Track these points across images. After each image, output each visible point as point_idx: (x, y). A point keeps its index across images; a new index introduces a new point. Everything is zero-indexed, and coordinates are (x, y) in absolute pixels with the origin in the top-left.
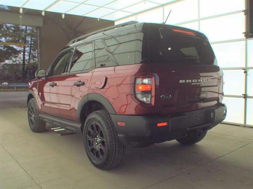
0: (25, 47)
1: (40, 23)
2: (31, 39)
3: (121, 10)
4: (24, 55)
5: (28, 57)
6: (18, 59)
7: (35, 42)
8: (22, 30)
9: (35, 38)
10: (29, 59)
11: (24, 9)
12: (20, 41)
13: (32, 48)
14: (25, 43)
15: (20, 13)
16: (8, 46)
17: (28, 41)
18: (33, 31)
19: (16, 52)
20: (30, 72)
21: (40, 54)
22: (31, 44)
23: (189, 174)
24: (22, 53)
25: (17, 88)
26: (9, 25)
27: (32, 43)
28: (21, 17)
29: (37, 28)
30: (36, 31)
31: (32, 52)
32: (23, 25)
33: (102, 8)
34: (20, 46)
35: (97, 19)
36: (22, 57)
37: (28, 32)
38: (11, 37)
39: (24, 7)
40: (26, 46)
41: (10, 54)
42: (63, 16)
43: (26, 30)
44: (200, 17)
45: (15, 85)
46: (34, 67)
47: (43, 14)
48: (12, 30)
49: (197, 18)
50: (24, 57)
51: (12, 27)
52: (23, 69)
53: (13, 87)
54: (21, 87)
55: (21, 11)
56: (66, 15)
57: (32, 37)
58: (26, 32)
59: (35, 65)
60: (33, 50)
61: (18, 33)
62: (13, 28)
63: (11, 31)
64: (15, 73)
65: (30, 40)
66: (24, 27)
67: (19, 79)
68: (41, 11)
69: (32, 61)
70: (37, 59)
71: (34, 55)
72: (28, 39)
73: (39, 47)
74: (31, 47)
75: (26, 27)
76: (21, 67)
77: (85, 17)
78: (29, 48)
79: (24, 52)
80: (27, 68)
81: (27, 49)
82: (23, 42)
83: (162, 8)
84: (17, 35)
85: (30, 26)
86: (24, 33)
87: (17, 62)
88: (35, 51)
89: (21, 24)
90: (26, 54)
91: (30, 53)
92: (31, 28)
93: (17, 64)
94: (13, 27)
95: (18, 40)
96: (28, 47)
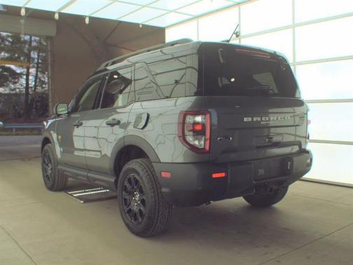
0: (28, 69)
1: (52, 31)
2: (38, 56)
3: (175, 11)
4: (27, 80)
5: (33, 83)
6: (18, 85)
7: (45, 60)
8: (25, 42)
9: (44, 55)
10: (35, 86)
11: (27, 10)
12: (22, 58)
13: (40, 69)
14: (29, 61)
15: (20, 15)
16: (4, 67)
17: (33, 59)
18: (41, 43)
19: (15, 76)
20: (36, 106)
21: (52, 78)
22: (38, 63)
23: (278, 262)
24: (25, 77)
25: (17, 130)
26: (5, 34)
27: (40, 61)
28: (22, 21)
29: (48, 38)
30: (45, 44)
31: (40, 75)
32: (25, 34)
33: (146, 8)
34: (22, 66)
35: (139, 24)
36: (25, 82)
37: (34, 44)
38: (7, 51)
39: (27, 6)
40: (31, 65)
41: (6, 79)
42: (87, 21)
43: (31, 42)
44: (296, 23)
45: (14, 126)
46: (43, 98)
47: (57, 16)
48: (9, 41)
49: (290, 23)
50: (27, 84)
51: (9, 36)
52: (26, 100)
53: (11, 129)
54: (23, 129)
55: (23, 12)
56: (91, 18)
57: (38, 53)
58: (30, 45)
59: (44, 96)
60: (40, 71)
61: (18, 46)
62: (10, 39)
63: (7, 43)
64: (14, 107)
65: (36, 56)
66: (27, 38)
67: (20, 117)
68: (54, 13)
69: (39, 89)
70: (47, 86)
71: (43, 79)
72: (34, 55)
73: (50, 68)
74: (37, 68)
75: (31, 38)
76: (23, 99)
77: (121, 22)
78: (35, 69)
79: (28, 75)
80: (33, 100)
81: (33, 71)
82: (27, 59)
83: (236, 9)
84: (17, 49)
85: (36, 36)
86: (27, 46)
87: (17, 90)
88: (44, 73)
89: (23, 32)
90: (30, 77)
91: (36, 77)
92: (37, 38)
93: (16, 94)
94: (11, 37)
95: (19, 57)
96: (33, 67)
